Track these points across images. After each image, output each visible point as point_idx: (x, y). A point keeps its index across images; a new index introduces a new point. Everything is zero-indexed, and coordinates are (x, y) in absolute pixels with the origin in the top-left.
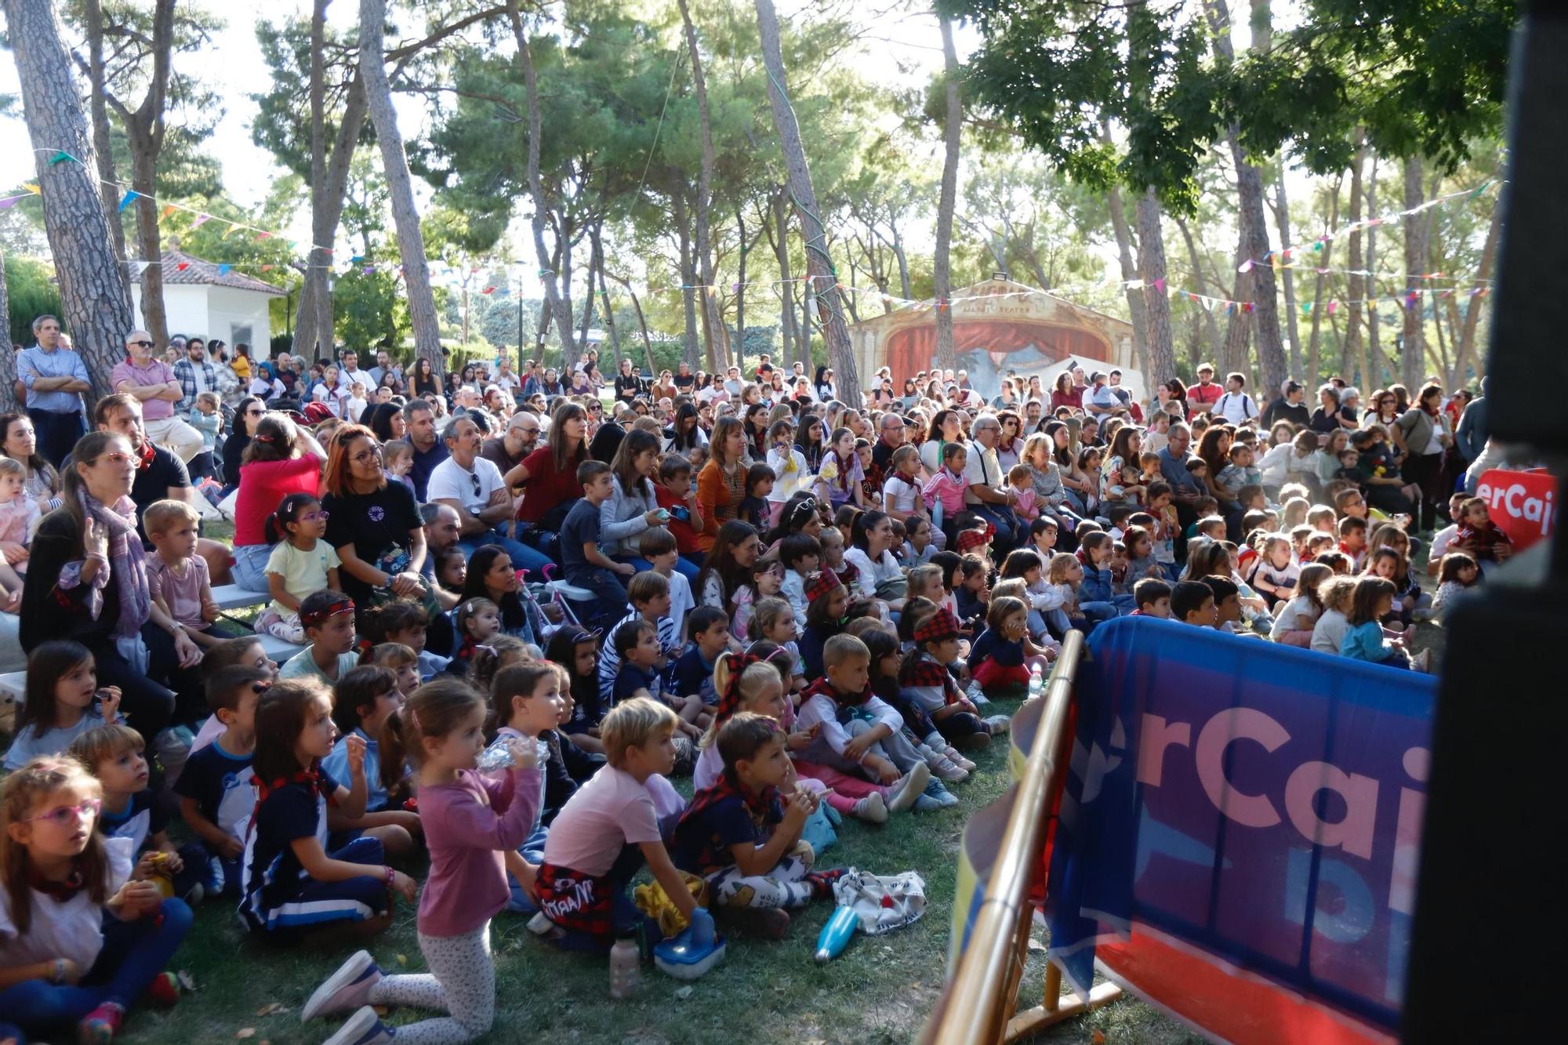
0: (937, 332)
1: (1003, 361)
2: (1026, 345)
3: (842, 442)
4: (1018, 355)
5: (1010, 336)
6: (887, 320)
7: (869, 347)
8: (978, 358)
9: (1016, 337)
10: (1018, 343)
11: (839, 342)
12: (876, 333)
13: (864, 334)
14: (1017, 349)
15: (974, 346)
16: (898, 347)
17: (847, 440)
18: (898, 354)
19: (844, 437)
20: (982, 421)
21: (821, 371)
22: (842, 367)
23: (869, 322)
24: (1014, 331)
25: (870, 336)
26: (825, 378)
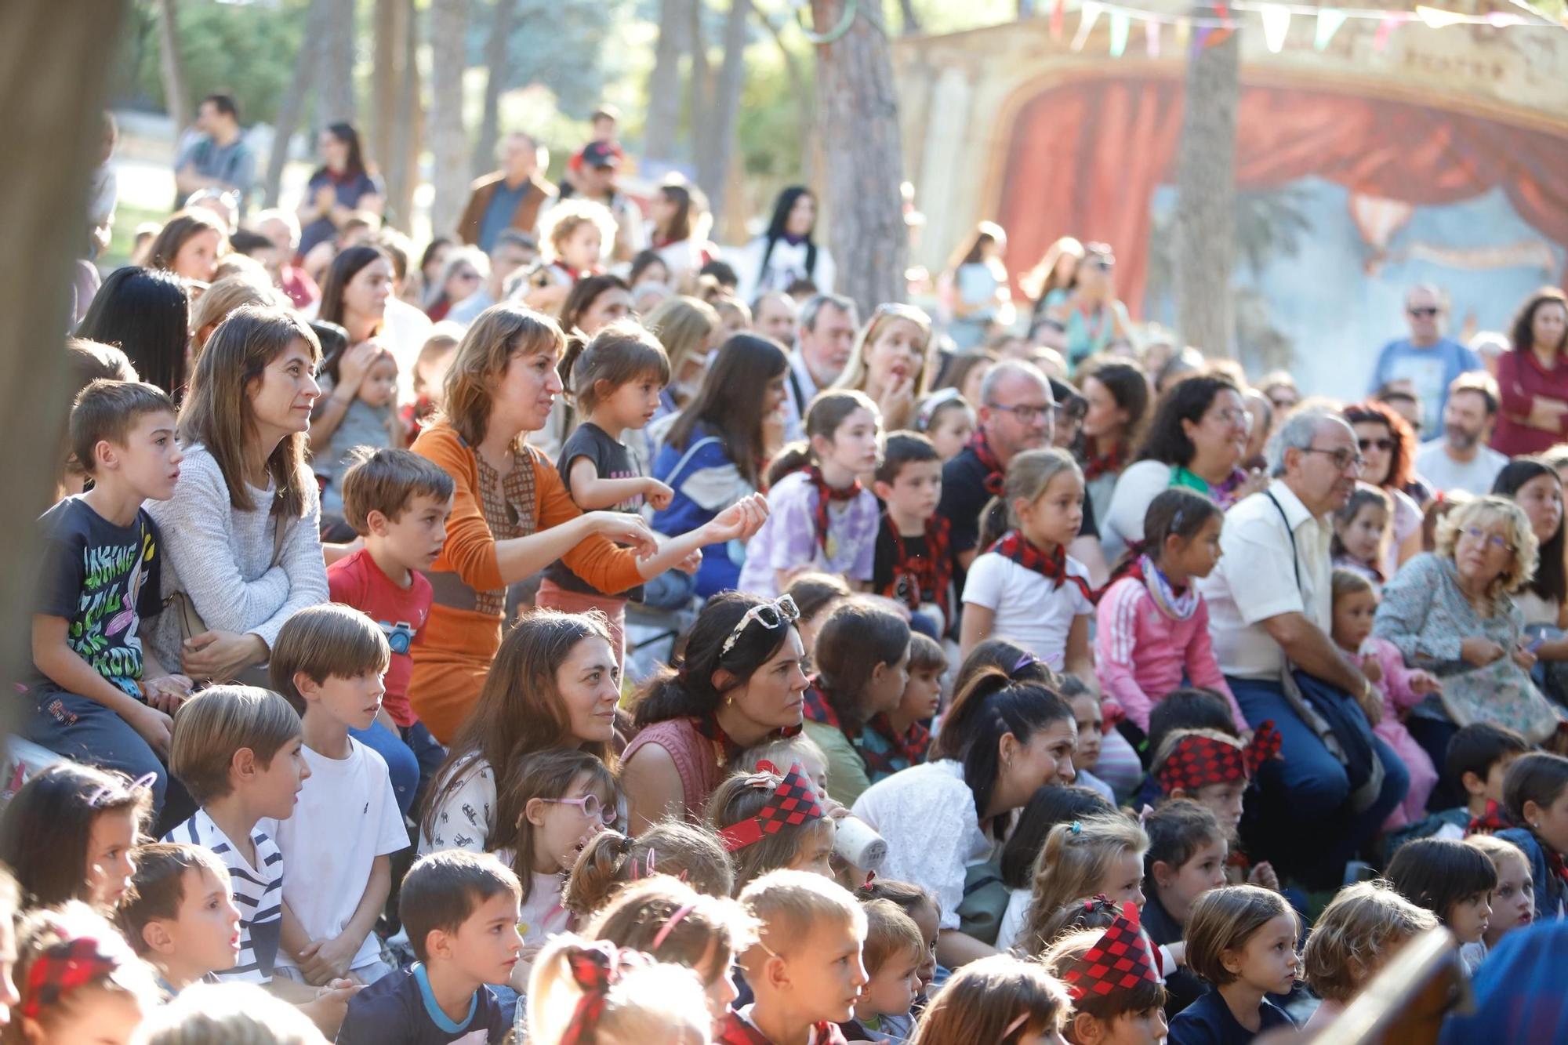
0: (1183, 108)
1: (1397, 234)
2: (1477, 187)
3: (842, 435)
4: (1447, 218)
5: (1428, 154)
6: (1021, 39)
7: (947, 123)
8: (1312, 210)
9: (1450, 158)
10: (1452, 178)
11: (861, 104)
12: (975, 78)
13: (934, 76)
14: (1445, 197)
15: (1302, 168)
16: (1043, 136)
17: (858, 433)
18: (1040, 160)
19: (850, 422)
20: (1304, 424)
21: (788, 199)
22: (860, 190)
23: (957, 38)
24: (1443, 135)
25: (953, 86)
26: (799, 220)
